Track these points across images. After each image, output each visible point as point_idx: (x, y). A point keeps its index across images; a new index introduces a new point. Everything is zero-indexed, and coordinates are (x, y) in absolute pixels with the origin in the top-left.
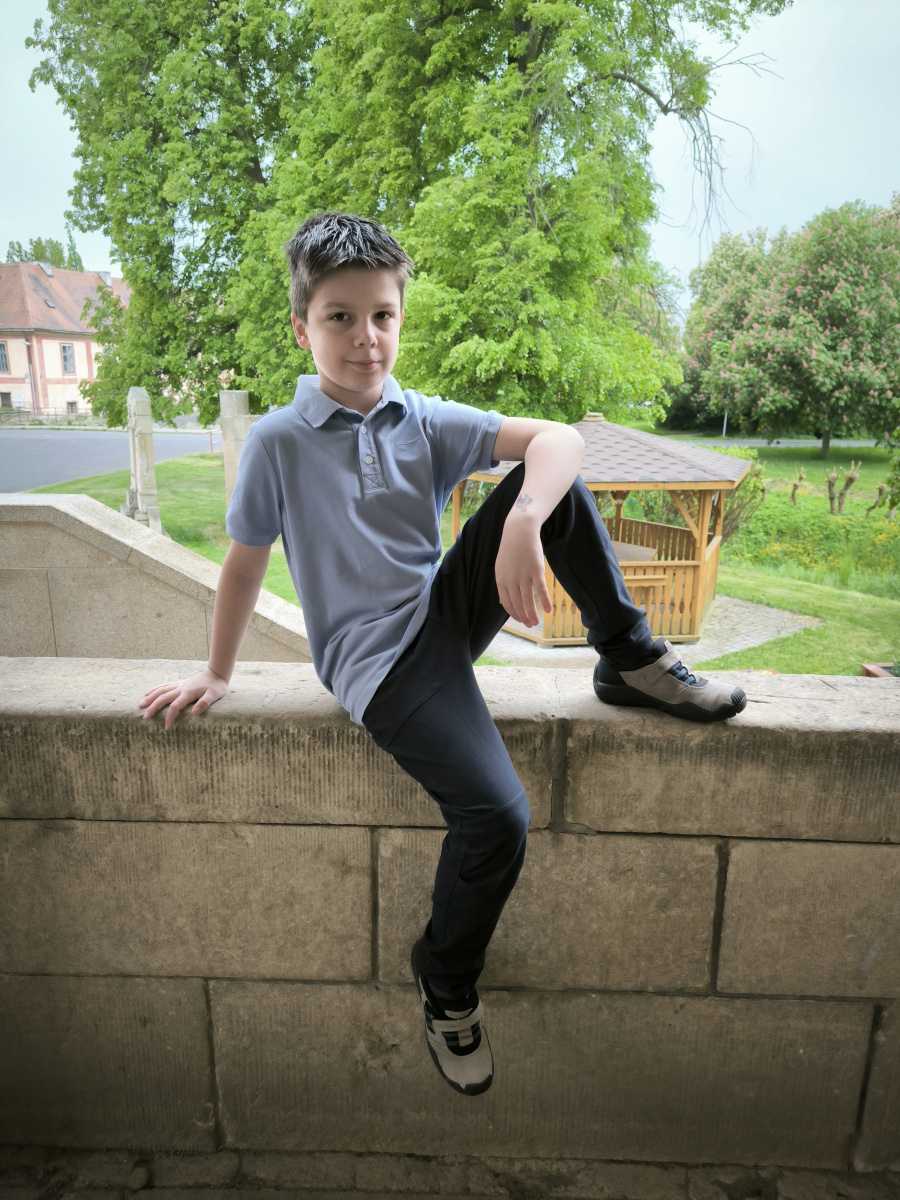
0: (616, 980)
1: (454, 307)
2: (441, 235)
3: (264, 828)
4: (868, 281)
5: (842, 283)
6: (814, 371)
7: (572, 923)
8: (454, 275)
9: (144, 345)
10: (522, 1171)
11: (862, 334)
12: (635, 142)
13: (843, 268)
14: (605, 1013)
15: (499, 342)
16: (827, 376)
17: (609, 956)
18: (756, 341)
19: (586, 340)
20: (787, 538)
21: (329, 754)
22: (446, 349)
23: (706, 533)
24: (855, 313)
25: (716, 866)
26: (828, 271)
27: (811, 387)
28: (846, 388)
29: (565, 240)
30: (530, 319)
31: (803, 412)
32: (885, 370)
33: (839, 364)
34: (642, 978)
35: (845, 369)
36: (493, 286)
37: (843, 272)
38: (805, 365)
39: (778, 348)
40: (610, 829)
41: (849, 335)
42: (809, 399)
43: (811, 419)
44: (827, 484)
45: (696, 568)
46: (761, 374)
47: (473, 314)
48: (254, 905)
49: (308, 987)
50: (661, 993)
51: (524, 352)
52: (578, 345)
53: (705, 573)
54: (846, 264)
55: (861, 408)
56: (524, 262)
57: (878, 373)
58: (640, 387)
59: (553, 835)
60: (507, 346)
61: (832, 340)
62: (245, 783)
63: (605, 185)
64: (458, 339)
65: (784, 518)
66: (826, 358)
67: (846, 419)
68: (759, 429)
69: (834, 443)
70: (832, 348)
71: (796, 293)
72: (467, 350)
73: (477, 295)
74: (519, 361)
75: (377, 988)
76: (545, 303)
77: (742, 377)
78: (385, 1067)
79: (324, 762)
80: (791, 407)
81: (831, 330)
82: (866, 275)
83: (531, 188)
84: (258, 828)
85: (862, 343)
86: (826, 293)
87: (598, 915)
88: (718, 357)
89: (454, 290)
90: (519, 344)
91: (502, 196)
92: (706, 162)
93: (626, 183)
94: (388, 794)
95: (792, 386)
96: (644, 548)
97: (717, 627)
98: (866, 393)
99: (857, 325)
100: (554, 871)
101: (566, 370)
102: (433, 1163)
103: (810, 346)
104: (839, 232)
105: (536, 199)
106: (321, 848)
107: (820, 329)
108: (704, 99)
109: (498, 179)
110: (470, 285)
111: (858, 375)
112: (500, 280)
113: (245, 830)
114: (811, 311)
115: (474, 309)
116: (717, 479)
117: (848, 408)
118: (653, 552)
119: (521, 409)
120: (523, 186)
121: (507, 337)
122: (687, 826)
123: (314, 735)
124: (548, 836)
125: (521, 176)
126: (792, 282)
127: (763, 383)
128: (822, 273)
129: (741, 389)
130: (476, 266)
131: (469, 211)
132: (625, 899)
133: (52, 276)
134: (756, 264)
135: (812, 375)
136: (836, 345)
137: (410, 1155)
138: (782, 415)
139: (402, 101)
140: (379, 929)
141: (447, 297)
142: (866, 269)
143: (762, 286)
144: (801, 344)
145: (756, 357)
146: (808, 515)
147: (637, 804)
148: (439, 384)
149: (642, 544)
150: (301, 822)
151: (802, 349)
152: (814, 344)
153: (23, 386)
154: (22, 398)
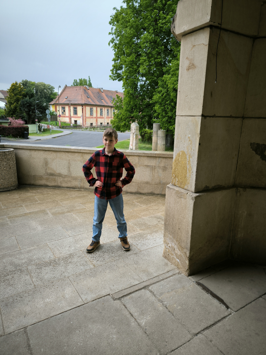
9: (128, 110)
133: (89, 89)
153: (80, 118)
154: (80, 122)
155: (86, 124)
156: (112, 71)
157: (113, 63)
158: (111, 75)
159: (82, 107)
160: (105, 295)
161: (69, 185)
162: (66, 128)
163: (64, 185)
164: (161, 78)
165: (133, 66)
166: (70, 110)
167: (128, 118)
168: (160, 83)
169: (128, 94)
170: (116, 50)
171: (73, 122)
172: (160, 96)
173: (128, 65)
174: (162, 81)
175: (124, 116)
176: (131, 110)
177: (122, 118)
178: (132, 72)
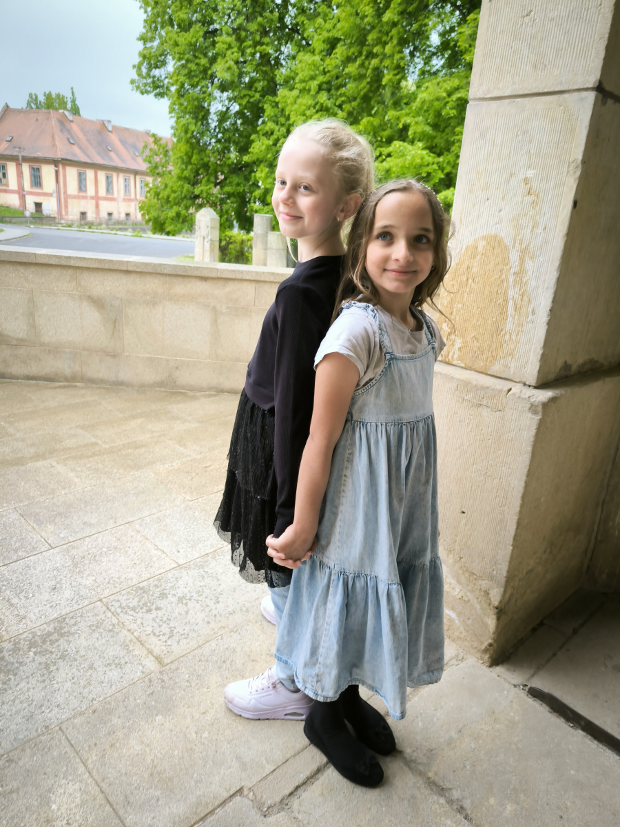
9: (185, 178)
133: (72, 121)
153: (51, 198)
154: (50, 207)
155: (67, 213)
156: (138, 67)
157: (140, 46)
158: (136, 77)
159: (56, 166)
160: (226, 795)
161: (34, 369)
162: (10, 222)
163: (16, 369)
164: (270, 98)
165: (196, 57)
166: (20, 175)
167: (185, 197)
168: (269, 110)
169: (186, 132)
170: (149, 9)
171: (31, 208)
172: (270, 146)
173: (184, 54)
174: (273, 107)
175: (174, 192)
176: (194, 177)
177: (168, 197)
178: (196, 76)
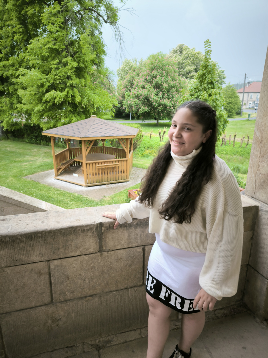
0: (120, 287)
1: (45, 80)
2: (38, 56)
3: (13, 267)
4: (165, 76)
5: (158, 76)
6: (153, 101)
7: (107, 275)
8: (44, 70)
10: (99, 342)
11: (164, 91)
12: (97, 30)
13: (158, 72)
14: (117, 296)
15: (61, 92)
16: (156, 103)
17: (117, 282)
18: (137, 93)
19: (88, 92)
20: (150, 149)
21: (31, 243)
22: (44, 94)
23: (129, 150)
24: (162, 85)
25: (142, 253)
26: (155, 73)
27: (152, 106)
28: (161, 106)
29: (79, 60)
30: (70, 85)
31: (151, 113)
32: (171, 101)
33: (159, 99)
34: (126, 285)
35: (161, 101)
36: (57, 74)
37: (159, 73)
38: (150, 99)
39: (143, 94)
40: (115, 249)
41: (161, 91)
42: (152, 109)
43: (153, 115)
44: (159, 133)
45: (127, 160)
46: (139, 102)
47: (52, 83)
48: (12, 290)
49: (32, 309)
50: (131, 288)
51: (70, 95)
52: (86, 93)
53: (129, 162)
54: (159, 70)
55: (166, 112)
56: (67, 67)
57: (169, 102)
58: (106, 107)
59: (100, 253)
60: (64, 94)
61: (157, 92)
62: (5, 255)
63: (90, 44)
64: (47, 91)
65: (148, 143)
66: (156, 98)
67: (162, 115)
68: (140, 118)
69: (160, 121)
70: (157, 95)
71: (146, 78)
72: (51, 95)
73: (52, 77)
74: (68, 98)
75: (53, 305)
76: (75, 80)
77: (134, 103)
78: (57, 326)
79: (31, 245)
80: (148, 111)
81: (156, 89)
82: (164, 74)
83: (67, 43)
84: (11, 268)
85: (165, 94)
86: (154, 79)
87: (114, 272)
88: (127, 97)
89: (44, 75)
90: (68, 93)
91: (57, 45)
92: (119, 39)
93: (96, 43)
94: (51, 251)
95: (148, 105)
96: (112, 155)
97: (134, 176)
98: (166, 107)
99: (163, 88)
100: (101, 263)
101: (83, 101)
102: (74, 347)
103: (151, 94)
104: (157, 61)
105: (68, 47)
106: (32, 270)
107: (154, 89)
108: (117, 20)
109: (55, 39)
110: (50, 73)
111: (164, 103)
112: (59, 73)
113: (7, 269)
114: (151, 84)
115: (52, 81)
116: (130, 135)
117: (162, 111)
118: (115, 156)
119: (70, 113)
120: (64, 42)
121: (64, 91)
122: (134, 245)
123: (27, 238)
124: (99, 254)
125: (63, 39)
126: (145, 75)
127: (140, 105)
128: (153, 73)
129: (134, 106)
130: (51, 67)
131: (47, 49)
132: (121, 266)
134: (135, 69)
135: (152, 102)
136: (158, 94)
137: (67, 347)
138: (145, 114)
139: (19, 9)
140: (52, 289)
141: (42, 77)
142: (164, 72)
143: (137, 76)
144: (149, 94)
145: (138, 97)
146: (155, 142)
147: (122, 241)
148: (43, 105)
149: (111, 154)
150: (25, 263)
151: (149, 95)
152: (152, 94)
